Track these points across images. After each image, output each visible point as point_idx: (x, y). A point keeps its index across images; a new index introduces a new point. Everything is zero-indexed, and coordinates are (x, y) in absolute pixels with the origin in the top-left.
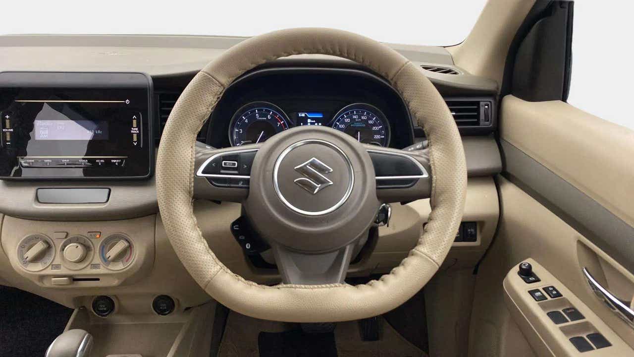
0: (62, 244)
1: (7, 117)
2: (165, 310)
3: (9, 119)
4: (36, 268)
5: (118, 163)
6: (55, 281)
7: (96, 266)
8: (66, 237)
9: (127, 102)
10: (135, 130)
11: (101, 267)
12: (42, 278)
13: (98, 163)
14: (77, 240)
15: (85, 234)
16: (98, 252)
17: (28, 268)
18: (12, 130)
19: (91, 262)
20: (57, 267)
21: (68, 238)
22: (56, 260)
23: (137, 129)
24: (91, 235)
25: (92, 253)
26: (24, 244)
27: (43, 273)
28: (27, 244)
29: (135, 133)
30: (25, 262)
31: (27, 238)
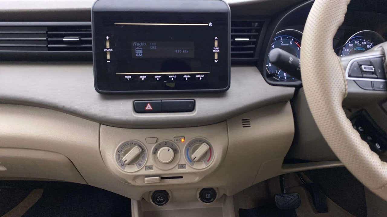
0: (153, 147)
1: (108, 38)
2: (210, 199)
3: (109, 39)
4: (133, 170)
5: (202, 78)
6: (148, 180)
7: (182, 166)
8: (156, 142)
9: (210, 24)
10: (216, 50)
11: (187, 166)
12: (136, 177)
13: (185, 78)
14: (166, 144)
15: (172, 138)
16: (184, 153)
17: (125, 170)
18: (112, 50)
19: (179, 163)
20: (150, 168)
21: (158, 143)
22: (149, 161)
23: (218, 48)
24: (177, 140)
25: (179, 155)
26: (121, 149)
27: (138, 173)
28: (123, 149)
29: (216, 52)
30: (123, 165)
31: (122, 144)
